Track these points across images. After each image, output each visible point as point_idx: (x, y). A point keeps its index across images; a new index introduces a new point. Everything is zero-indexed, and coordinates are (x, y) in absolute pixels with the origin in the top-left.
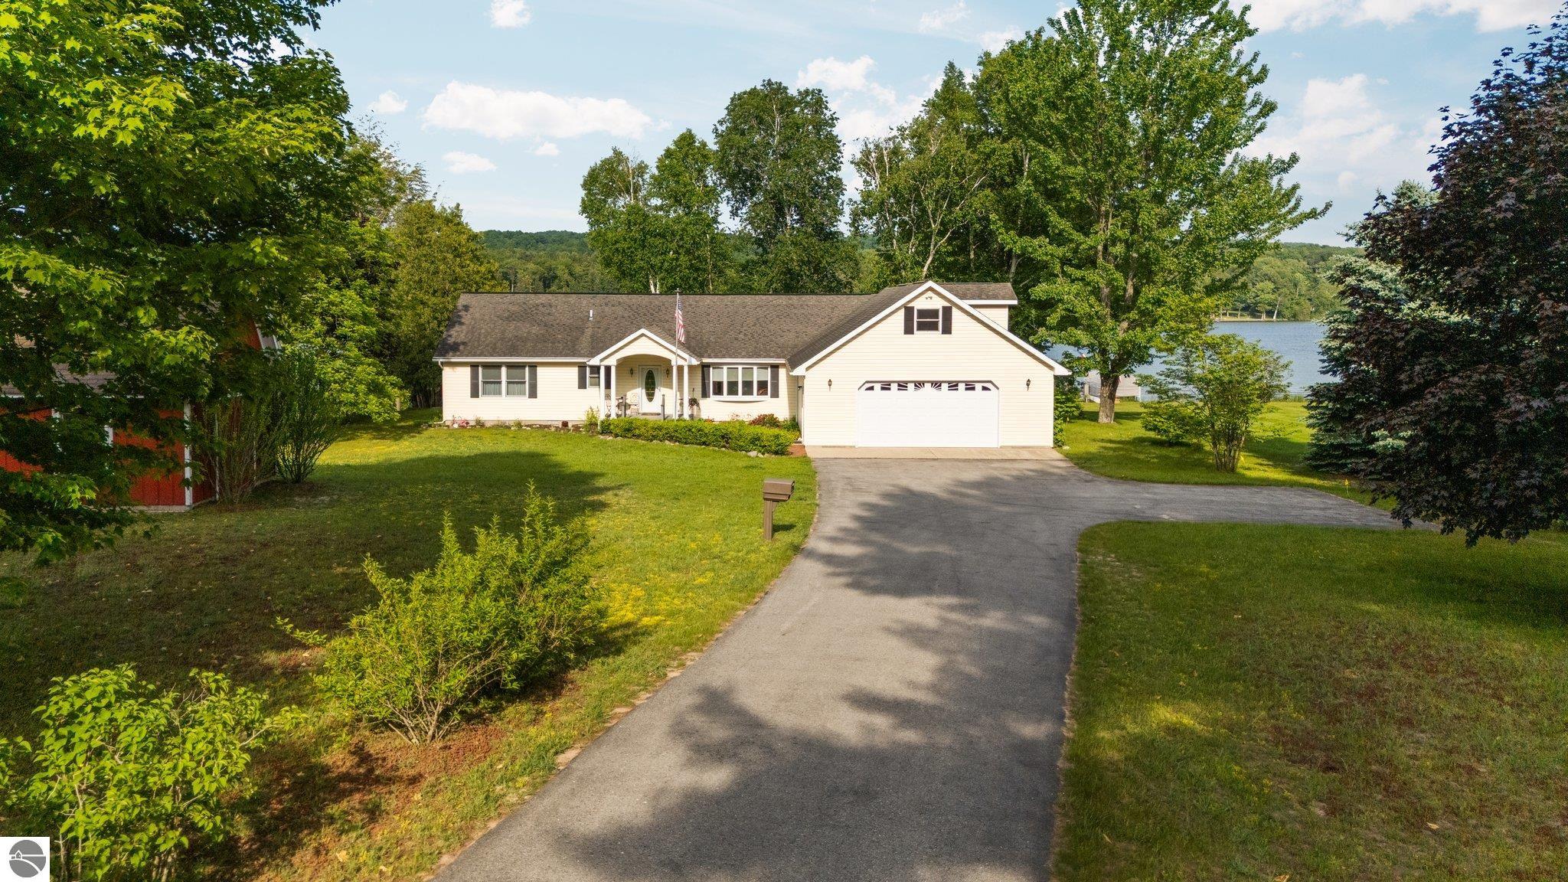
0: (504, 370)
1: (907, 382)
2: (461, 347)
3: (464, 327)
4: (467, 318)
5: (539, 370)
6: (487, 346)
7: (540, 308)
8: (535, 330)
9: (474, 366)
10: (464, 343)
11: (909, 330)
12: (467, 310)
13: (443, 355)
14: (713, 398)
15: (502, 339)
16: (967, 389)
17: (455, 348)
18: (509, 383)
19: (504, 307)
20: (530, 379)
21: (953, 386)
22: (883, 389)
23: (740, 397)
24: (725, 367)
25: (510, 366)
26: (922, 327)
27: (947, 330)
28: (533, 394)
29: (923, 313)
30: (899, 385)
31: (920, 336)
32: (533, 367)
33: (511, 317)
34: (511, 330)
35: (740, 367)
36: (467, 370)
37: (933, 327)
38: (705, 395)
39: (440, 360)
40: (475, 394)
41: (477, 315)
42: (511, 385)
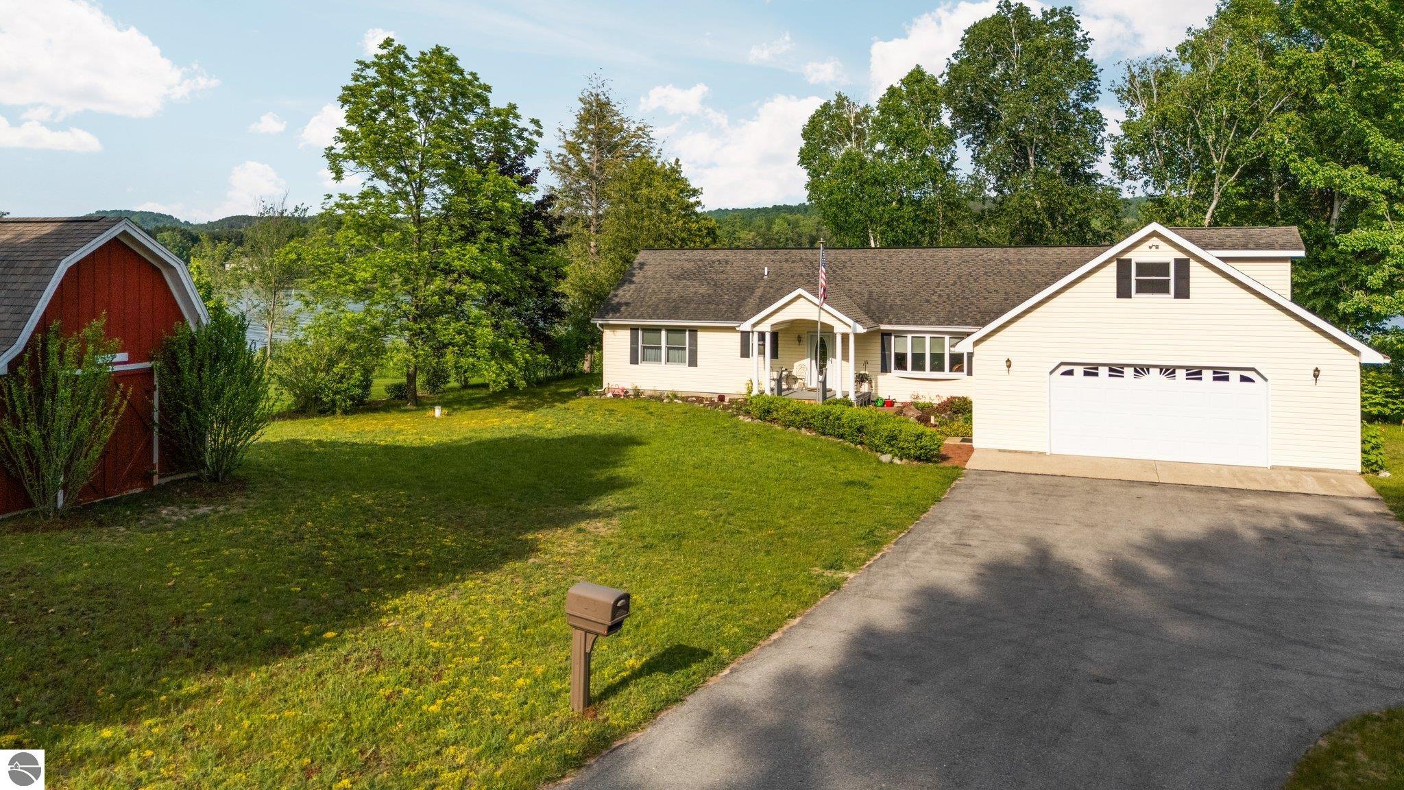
0: (663, 333)
1: (1123, 366)
2: (623, 309)
3: (633, 286)
4: (638, 277)
5: (701, 335)
6: (649, 307)
7: (716, 266)
8: (703, 289)
9: (634, 329)
10: (627, 304)
11: (1123, 291)
12: (641, 268)
13: (602, 316)
14: (895, 373)
15: (666, 300)
16: (1215, 379)
17: (615, 309)
18: (669, 349)
19: (679, 264)
20: (690, 345)
21: (1195, 373)
22: (1086, 374)
23: (927, 373)
24: (909, 336)
25: (670, 330)
26: (1143, 288)
27: (1183, 292)
28: (693, 362)
29: (1143, 268)
30: (1111, 370)
31: (1142, 302)
32: (693, 331)
33: (683, 276)
34: (678, 289)
35: (928, 337)
36: (627, 334)
37: (1162, 288)
38: (885, 369)
39: (599, 322)
40: (634, 360)
41: (649, 273)
42: (671, 351)
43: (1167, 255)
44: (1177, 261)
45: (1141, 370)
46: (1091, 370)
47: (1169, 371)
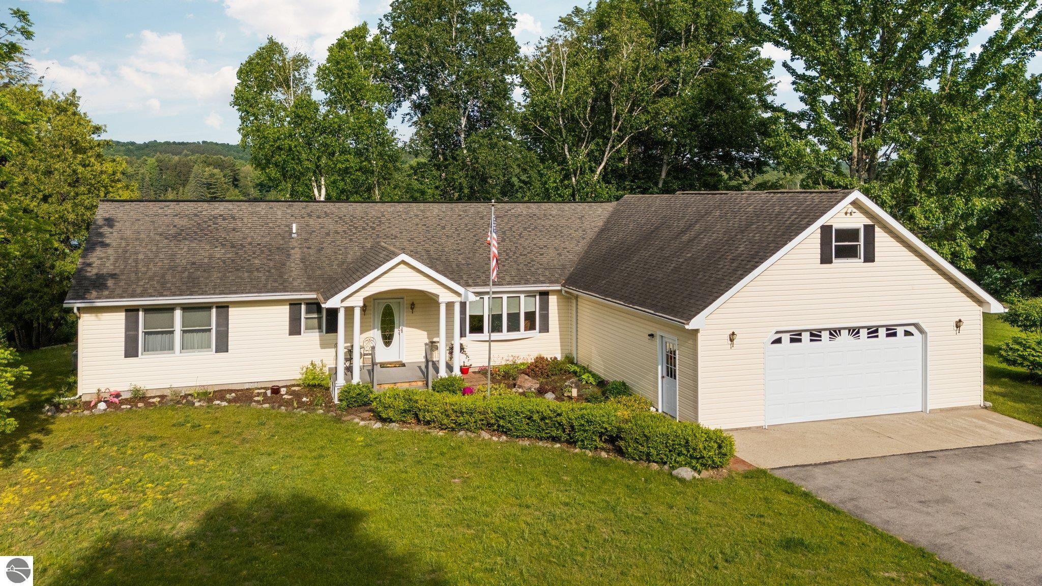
0: (178, 313)
1: (820, 331)
2: (110, 283)
3: (110, 251)
4: (112, 236)
5: (232, 311)
6: (151, 279)
7: (220, 221)
8: (219, 252)
9: (131, 311)
10: (113, 276)
11: (826, 259)
12: (111, 226)
13: (82, 297)
14: (472, 337)
15: (173, 268)
16: (888, 335)
17: (99, 284)
18: (184, 332)
19: (167, 220)
20: (217, 325)
21: (873, 332)
22: (792, 340)
23: (505, 334)
24: (486, 297)
25: (186, 308)
26: (841, 253)
27: (870, 257)
28: (222, 346)
29: (839, 235)
30: (812, 335)
31: (840, 265)
32: (223, 308)
33: (179, 236)
34: (184, 253)
35: (505, 296)
36: (120, 318)
37: (857, 252)
38: (462, 333)
39: (77, 305)
40: (131, 351)
41: (128, 233)
42: (186, 335)
43: (858, 221)
44: (865, 226)
45: (834, 333)
46: (796, 338)
47: (854, 332)
